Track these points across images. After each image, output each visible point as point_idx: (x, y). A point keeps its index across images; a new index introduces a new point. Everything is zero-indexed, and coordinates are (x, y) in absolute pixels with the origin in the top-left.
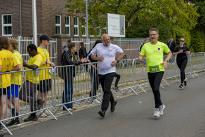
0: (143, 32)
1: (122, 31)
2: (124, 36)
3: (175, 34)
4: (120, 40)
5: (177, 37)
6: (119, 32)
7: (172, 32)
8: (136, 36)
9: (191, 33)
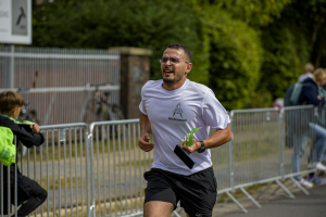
0: (93, 26)
1: (18, 21)
2: (27, 39)
3: (207, 40)
4: (12, 54)
5: (214, 48)
6: (8, 23)
7: (199, 32)
8: (66, 41)
9: (263, 38)
